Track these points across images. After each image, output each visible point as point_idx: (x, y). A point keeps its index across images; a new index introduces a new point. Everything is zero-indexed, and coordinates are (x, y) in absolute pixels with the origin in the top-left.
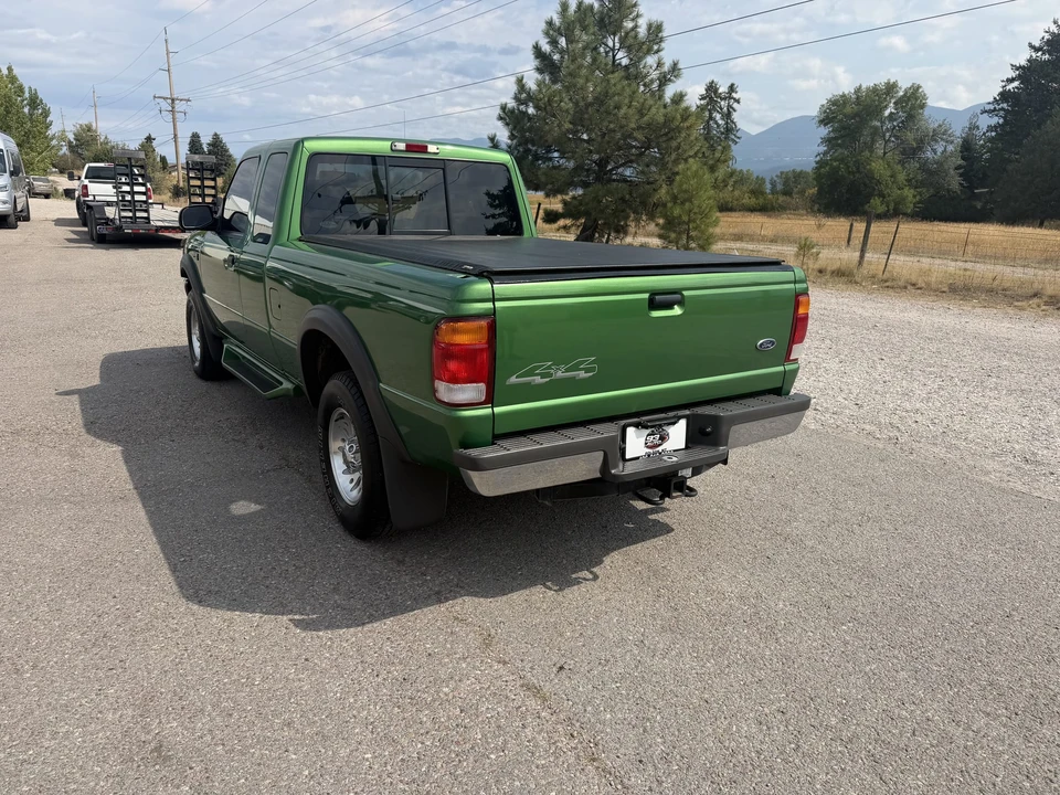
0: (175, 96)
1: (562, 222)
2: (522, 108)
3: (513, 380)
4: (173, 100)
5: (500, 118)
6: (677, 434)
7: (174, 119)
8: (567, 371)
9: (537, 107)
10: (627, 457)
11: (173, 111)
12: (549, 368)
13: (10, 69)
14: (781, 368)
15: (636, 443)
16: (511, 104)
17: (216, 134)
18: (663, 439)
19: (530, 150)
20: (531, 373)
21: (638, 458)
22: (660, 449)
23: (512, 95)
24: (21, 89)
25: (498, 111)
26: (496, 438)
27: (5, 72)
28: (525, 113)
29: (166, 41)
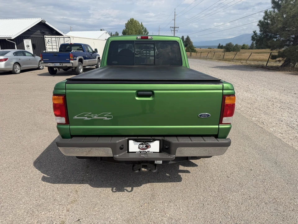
0: (175, 27)
1: (278, 59)
2: (266, 21)
3: (76, 117)
4: (175, 28)
5: (258, 25)
6: (155, 146)
7: (174, 33)
8: (99, 116)
9: (271, 21)
10: (130, 151)
11: (174, 31)
12: (90, 114)
13: (142, 23)
14: (217, 126)
15: (134, 146)
16: (262, 20)
17: (188, 36)
18: (147, 147)
19: (269, 35)
20: (83, 116)
21: (135, 152)
22: (147, 150)
23: (263, 17)
24: (143, 28)
25: (258, 23)
26: (72, 136)
27: (141, 24)
28: (267, 23)
29: (175, 12)
